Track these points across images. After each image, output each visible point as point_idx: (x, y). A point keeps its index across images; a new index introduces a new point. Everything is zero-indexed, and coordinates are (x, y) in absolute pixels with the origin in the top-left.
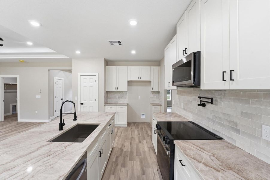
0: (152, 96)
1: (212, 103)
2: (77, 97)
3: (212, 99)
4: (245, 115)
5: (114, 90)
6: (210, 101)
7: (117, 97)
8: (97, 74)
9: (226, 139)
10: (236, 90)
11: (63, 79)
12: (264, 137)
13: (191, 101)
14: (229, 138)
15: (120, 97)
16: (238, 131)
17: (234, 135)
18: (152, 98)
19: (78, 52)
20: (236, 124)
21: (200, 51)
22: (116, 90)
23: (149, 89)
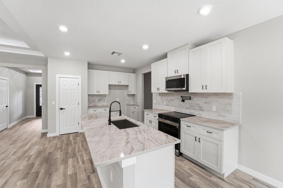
0: (128, 98)
1: (190, 99)
2: (54, 102)
3: (190, 97)
4: (205, 103)
5: (95, 93)
6: (189, 98)
7: (97, 100)
8: (80, 77)
9: (197, 115)
10: (201, 93)
11: (8, 79)
12: (213, 110)
13: (174, 100)
14: (198, 114)
15: (99, 100)
16: (203, 110)
17: (201, 112)
18: (128, 100)
19: (67, 54)
20: (202, 107)
21: (188, 74)
22: (97, 94)
23: (125, 92)
